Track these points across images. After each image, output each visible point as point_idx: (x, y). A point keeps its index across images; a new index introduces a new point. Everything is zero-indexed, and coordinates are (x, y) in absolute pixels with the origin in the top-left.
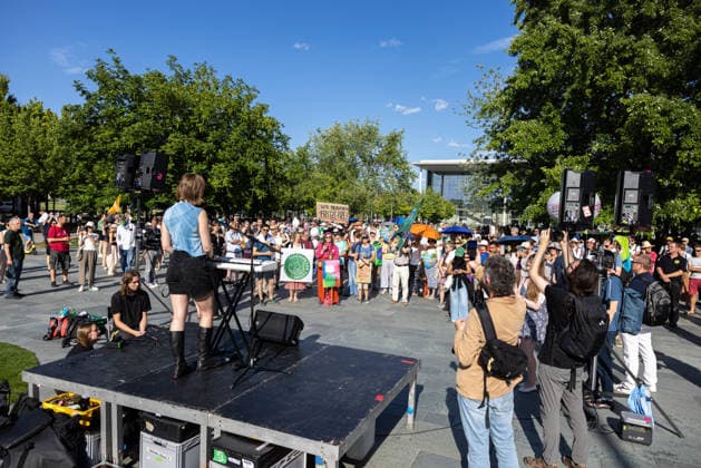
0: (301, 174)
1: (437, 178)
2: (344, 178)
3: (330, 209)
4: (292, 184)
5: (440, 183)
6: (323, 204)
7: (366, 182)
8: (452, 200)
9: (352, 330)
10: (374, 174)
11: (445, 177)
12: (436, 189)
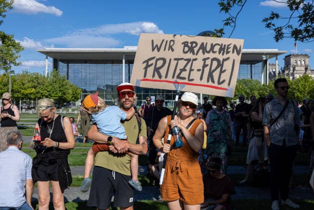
1: (62, 65)
5: (66, 70)
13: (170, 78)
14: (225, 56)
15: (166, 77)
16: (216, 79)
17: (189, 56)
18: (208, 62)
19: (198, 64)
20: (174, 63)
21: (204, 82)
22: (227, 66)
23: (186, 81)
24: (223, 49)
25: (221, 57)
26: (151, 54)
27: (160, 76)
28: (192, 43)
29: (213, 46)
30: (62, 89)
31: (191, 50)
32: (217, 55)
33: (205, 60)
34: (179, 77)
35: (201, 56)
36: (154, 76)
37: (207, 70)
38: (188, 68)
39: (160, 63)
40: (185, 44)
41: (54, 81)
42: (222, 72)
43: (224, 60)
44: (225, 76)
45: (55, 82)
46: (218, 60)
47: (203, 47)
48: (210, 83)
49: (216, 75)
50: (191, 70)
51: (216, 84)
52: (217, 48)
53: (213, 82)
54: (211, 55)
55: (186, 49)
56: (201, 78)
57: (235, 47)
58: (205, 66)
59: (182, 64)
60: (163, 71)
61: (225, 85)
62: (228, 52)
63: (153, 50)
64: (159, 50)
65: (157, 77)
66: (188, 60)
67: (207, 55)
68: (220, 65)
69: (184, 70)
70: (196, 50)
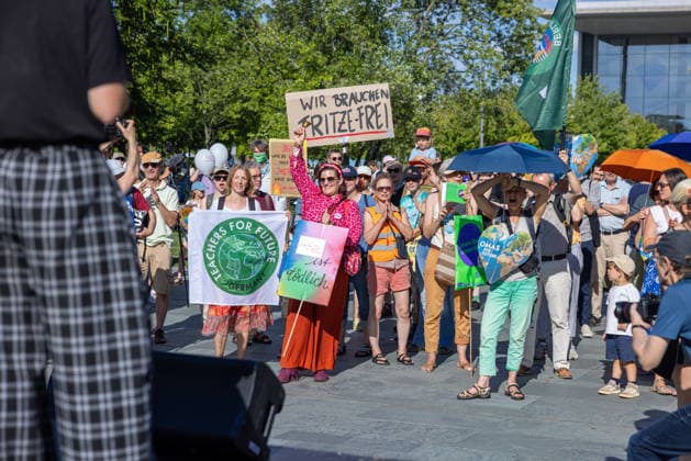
0: (220, 39)
1: (607, 53)
2: (348, 46)
3: (331, 106)
4: (204, 59)
5: (617, 66)
6: (307, 95)
7: (409, 57)
8: (653, 118)
9: (413, 447)
10: (431, 35)
11: (631, 49)
12: (608, 84)
13: (331, 133)
14: (377, 102)
15: (327, 132)
16: (375, 125)
17: (343, 108)
18: (363, 111)
19: (354, 115)
20: (330, 118)
21: (365, 129)
22: (381, 110)
23: (348, 132)
24: (373, 96)
25: (373, 104)
26: (304, 114)
27: (321, 133)
28: (342, 95)
29: (362, 95)
30: (608, 132)
31: (343, 102)
32: (368, 103)
33: (359, 109)
34: (340, 130)
35: (354, 106)
36: (314, 134)
37: (364, 118)
38: (346, 120)
39: (316, 121)
40: (336, 97)
41: (588, 110)
42: (377, 117)
43: (377, 106)
44: (382, 120)
45: (590, 113)
46: (372, 108)
47: (353, 97)
48: (371, 130)
49: (373, 120)
50: (350, 122)
51: (376, 129)
52: (366, 96)
53: (372, 127)
54: (364, 104)
55: (338, 102)
56: (361, 127)
57: (382, 91)
58: (361, 115)
59: (339, 118)
60: (322, 128)
61: (384, 128)
62: (378, 98)
63: (305, 108)
64: (311, 108)
65: (317, 135)
66: (344, 113)
67: (359, 104)
68: (374, 111)
69: (342, 123)
70: (348, 101)
